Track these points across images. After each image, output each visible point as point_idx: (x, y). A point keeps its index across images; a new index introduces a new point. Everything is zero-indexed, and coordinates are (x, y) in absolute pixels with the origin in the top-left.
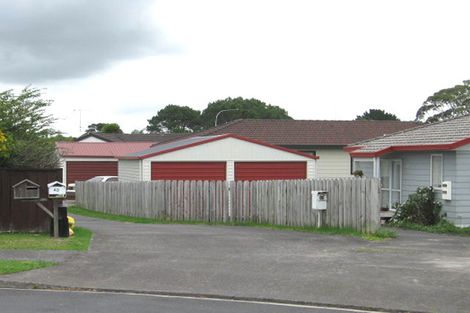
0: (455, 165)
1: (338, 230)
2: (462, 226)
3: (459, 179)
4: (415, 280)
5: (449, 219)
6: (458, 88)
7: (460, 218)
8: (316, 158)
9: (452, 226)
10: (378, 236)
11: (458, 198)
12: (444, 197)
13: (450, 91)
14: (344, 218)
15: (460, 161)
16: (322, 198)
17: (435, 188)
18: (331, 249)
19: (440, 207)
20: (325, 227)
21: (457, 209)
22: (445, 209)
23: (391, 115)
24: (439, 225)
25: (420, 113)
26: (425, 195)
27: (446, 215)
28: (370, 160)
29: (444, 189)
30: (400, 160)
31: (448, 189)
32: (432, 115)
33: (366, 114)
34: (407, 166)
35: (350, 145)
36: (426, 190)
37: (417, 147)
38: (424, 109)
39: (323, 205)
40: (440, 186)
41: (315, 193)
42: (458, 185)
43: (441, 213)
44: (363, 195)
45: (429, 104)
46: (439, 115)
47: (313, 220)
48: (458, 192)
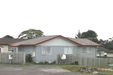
0: (36, 49)
1: (15, 64)
2: (37, 63)
3: (36, 52)
4: (42, 74)
5: (34, 61)
6: (28, 31)
7: (37, 61)
8: (3, 47)
9: (35, 62)
10: (25, 65)
11: (36, 56)
12: (33, 56)
13: (26, 31)
14: (17, 61)
15: (37, 48)
16: (11, 57)
17: (31, 54)
18: (18, 68)
19: (32, 58)
20: (12, 63)
21: (36, 59)
22: (33, 59)
23: (11, 37)
24: (32, 62)
25: (19, 36)
26: (29, 56)
27: (33, 60)
28: (16, 48)
29: (33, 54)
30: (22, 48)
31: (34, 54)
32: (22, 37)
33: (6, 36)
34: (24, 49)
35: (10, 44)
36: (29, 55)
37: (27, 45)
38: (20, 35)
39: (11, 58)
40: (32, 54)
41: (10, 56)
42: (36, 53)
43: (32, 60)
44: (22, 56)
45: (21, 34)
46: (23, 37)
47: (9, 62)
48: (36, 55)
